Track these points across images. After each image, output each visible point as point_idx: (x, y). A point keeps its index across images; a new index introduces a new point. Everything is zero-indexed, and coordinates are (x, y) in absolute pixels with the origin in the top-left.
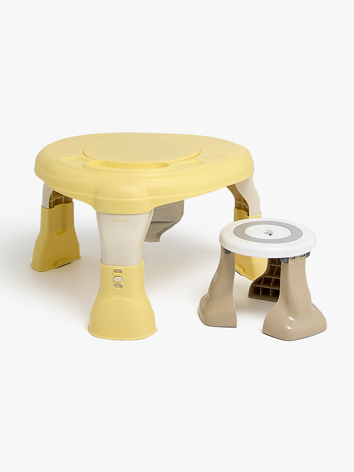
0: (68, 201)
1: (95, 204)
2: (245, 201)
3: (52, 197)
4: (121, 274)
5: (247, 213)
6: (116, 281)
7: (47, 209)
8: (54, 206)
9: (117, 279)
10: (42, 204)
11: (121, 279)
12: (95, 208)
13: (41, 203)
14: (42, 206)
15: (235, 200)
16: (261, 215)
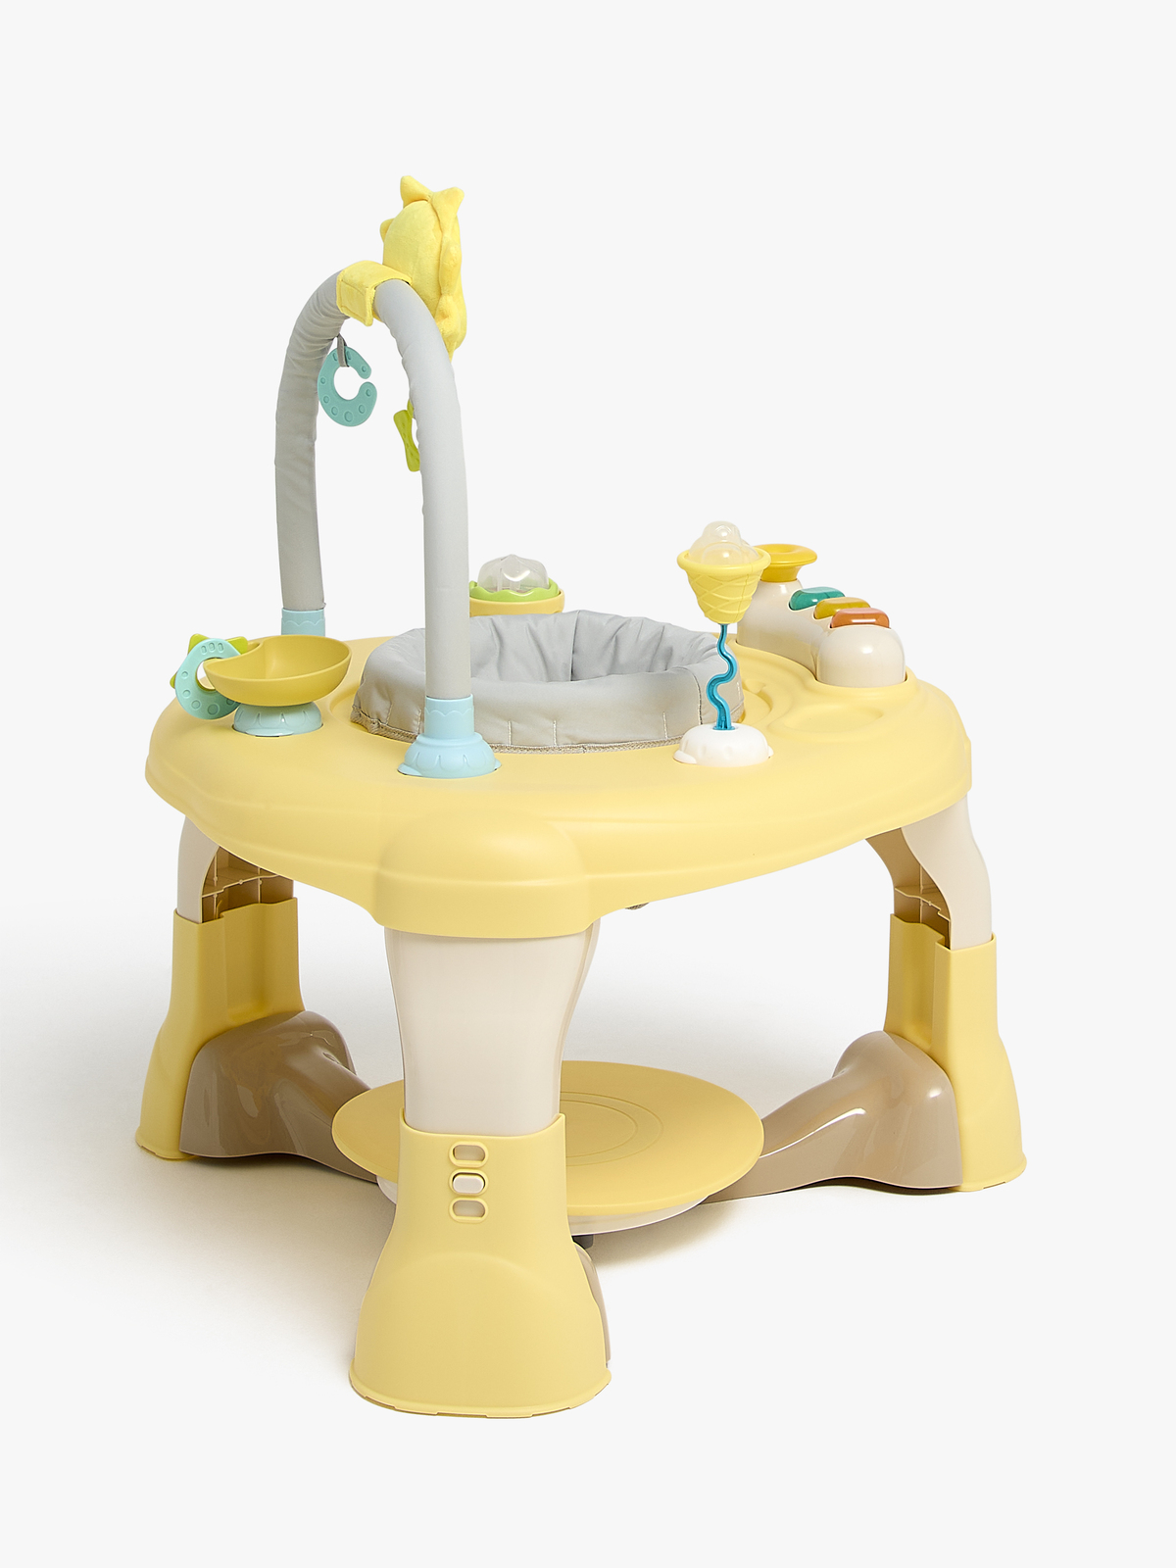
0: (277, 892)
1: (382, 900)
2: (933, 890)
3: (215, 879)
4: (479, 1164)
5: (942, 937)
6: (459, 1190)
7: (197, 923)
8: (223, 914)
9: (464, 1184)
10: (175, 906)
11: (480, 1184)
12: (379, 917)
13: (173, 904)
14: (176, 912)
15: (897, 886)
16: (994, 947)
